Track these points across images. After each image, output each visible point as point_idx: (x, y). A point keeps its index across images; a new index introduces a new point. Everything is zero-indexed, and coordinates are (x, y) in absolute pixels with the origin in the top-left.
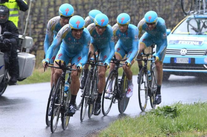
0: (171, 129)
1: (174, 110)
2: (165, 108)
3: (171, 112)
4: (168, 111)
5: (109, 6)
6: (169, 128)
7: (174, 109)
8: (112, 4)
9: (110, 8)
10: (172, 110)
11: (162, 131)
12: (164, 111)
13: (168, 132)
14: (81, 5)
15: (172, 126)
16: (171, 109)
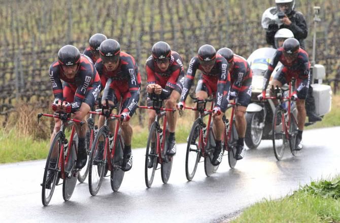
0: (335, 216)
1: (336, 187)
2: (323, 183)
3: (332, 189)
4: (328, 189)
5: (231, 30)
6: (331, 214)
7: (336, 185)
8: (235, 28)
9: (232, 33)
10: (334, 187)
11: (322, 218)
12: (323, 188)
13: (330, 220)
14: (189, 30)
15: (335, 210)
16: (332, 185)
